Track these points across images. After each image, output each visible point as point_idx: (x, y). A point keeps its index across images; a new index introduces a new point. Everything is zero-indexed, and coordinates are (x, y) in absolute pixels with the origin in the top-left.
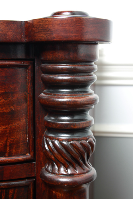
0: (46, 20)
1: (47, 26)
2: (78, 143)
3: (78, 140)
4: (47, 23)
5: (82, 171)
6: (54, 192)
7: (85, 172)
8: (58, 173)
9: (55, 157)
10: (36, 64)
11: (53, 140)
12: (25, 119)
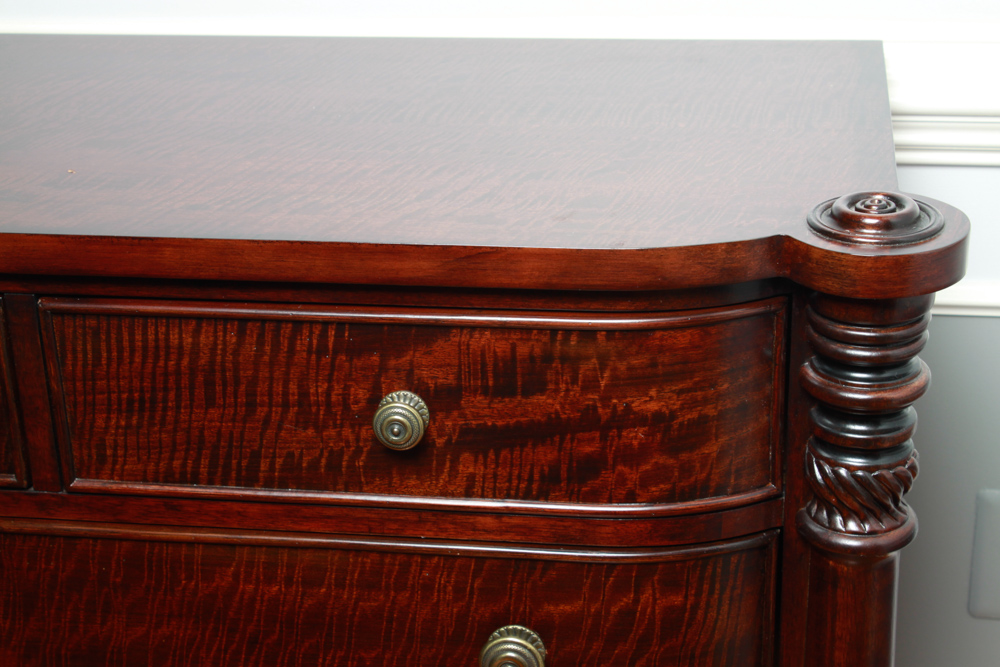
0: (843, 257)
1: (843, 269)
2: (888, 474)
3: (889, 467)
4: (843, 263)
5: (894, 523)
6: (831, 563)
7: (899, 523)
8: (843, 529)
9: (837, 499)
10: (794, 304)
11: (836, 468)
12: (768, 415)
